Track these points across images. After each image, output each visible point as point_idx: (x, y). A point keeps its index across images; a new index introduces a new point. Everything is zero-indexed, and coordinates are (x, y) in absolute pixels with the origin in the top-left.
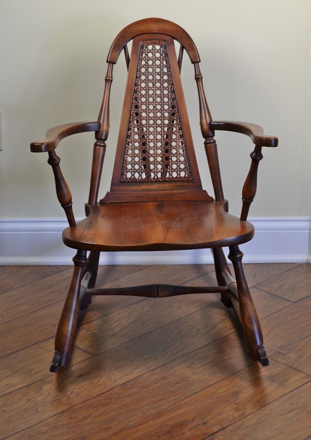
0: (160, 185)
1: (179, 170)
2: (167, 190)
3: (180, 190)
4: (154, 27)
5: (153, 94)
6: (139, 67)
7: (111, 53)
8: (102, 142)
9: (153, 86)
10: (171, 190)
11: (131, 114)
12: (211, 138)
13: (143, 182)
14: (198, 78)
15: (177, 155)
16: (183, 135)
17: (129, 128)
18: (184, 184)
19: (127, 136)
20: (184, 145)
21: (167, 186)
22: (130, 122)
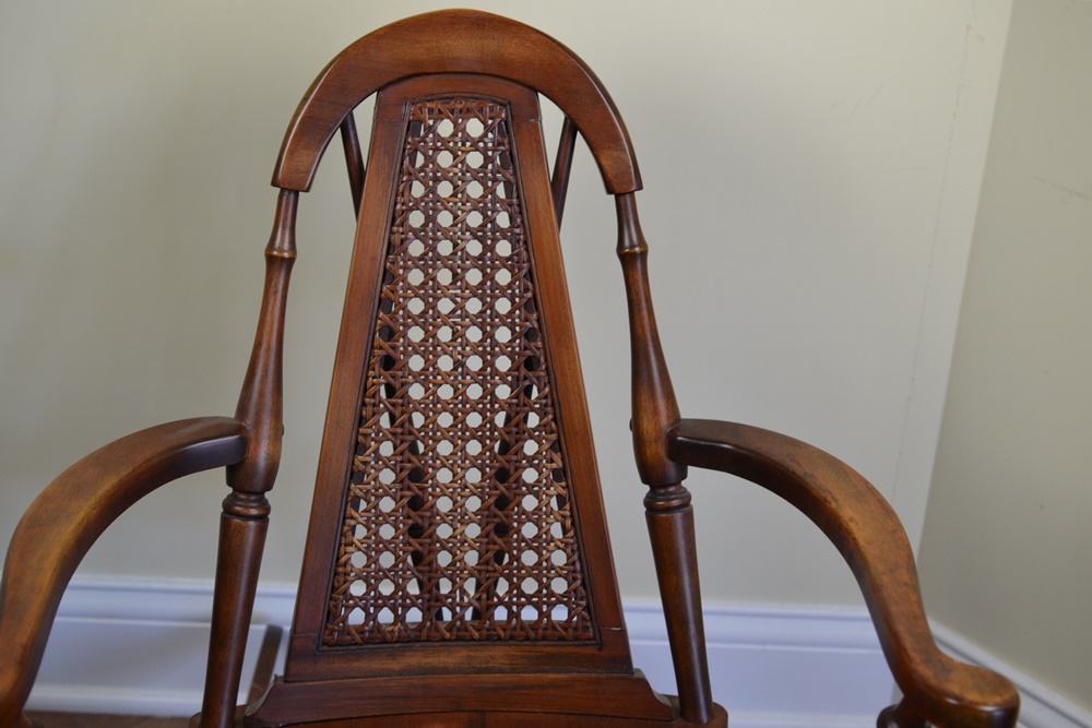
0: (472, 654)
1: (544, 600)
2: (501, 671)
3: (547, 672)
4: (463, 48)
5: (453, 311)
6: (398, 207)
7: (291, 152)
8: (253, 501)
9: (454, 282)
10: (513, 671)
11: (365, 390)
12: (672, 489)
13: (408, 642)
14: (632, 259)
15: (540, 544)
16: (564, 469)
17: (357, 443)
18: (563, 650)
19: (352, 473)
20: (567, 506)
21: (498, 654)
22: (361, 421)
